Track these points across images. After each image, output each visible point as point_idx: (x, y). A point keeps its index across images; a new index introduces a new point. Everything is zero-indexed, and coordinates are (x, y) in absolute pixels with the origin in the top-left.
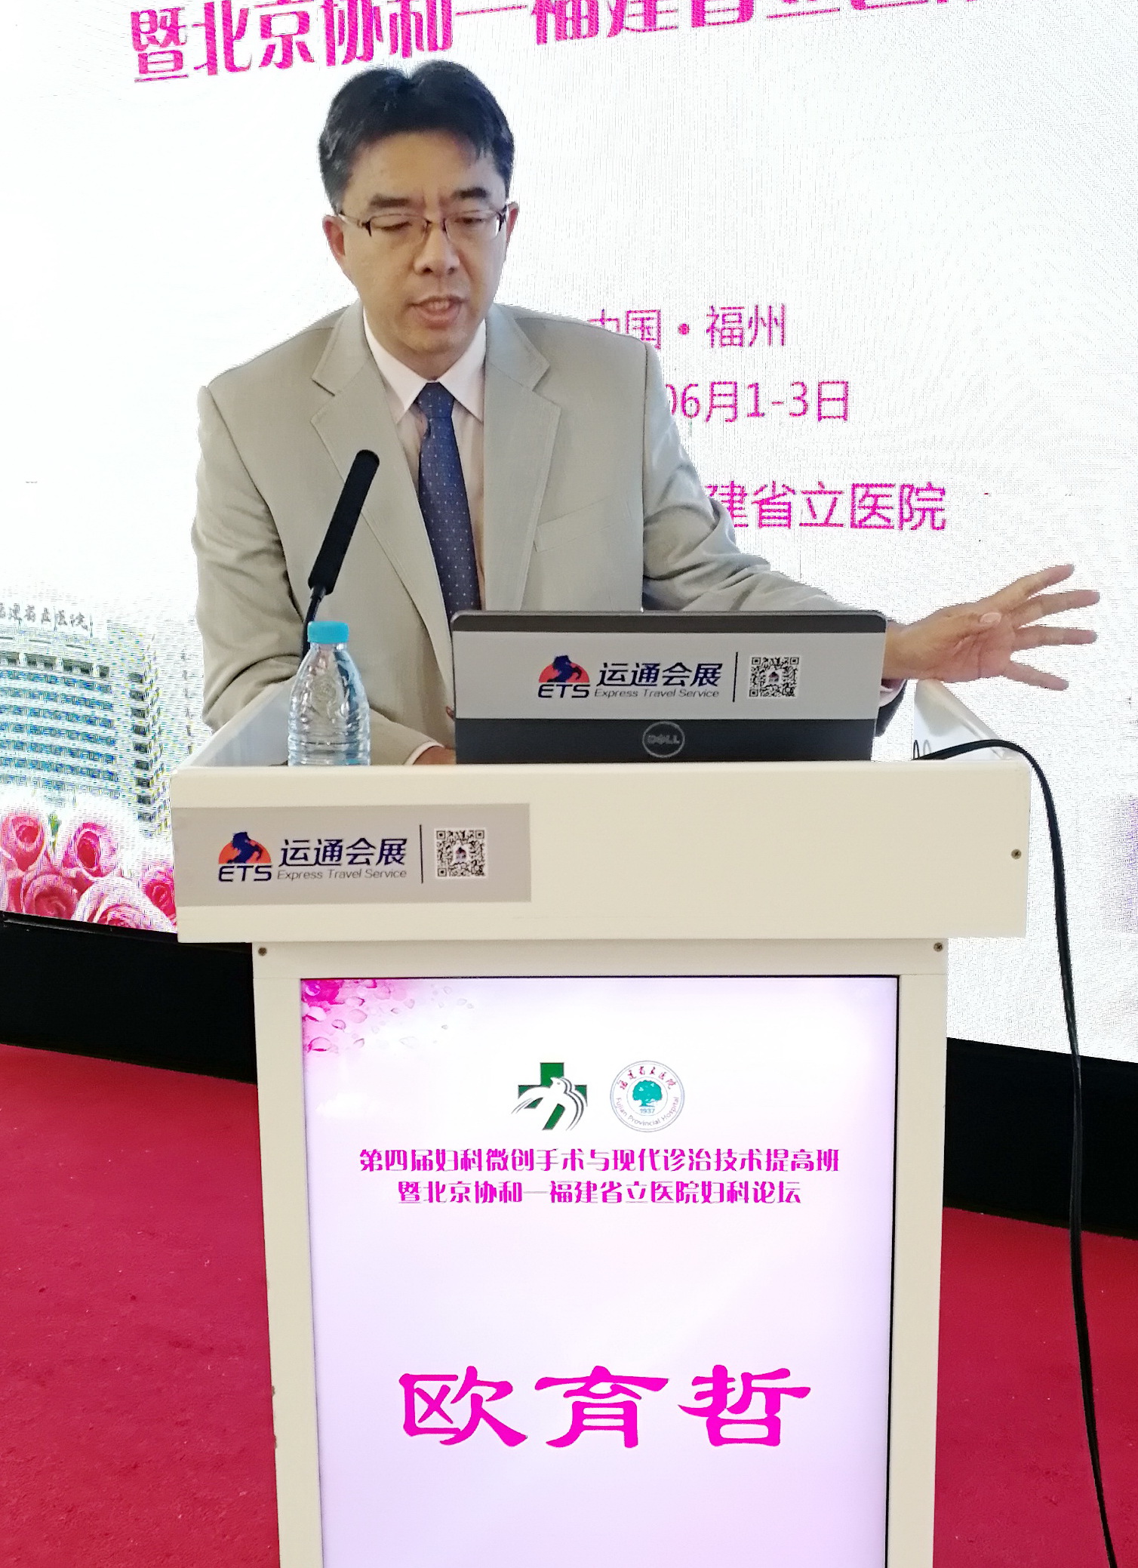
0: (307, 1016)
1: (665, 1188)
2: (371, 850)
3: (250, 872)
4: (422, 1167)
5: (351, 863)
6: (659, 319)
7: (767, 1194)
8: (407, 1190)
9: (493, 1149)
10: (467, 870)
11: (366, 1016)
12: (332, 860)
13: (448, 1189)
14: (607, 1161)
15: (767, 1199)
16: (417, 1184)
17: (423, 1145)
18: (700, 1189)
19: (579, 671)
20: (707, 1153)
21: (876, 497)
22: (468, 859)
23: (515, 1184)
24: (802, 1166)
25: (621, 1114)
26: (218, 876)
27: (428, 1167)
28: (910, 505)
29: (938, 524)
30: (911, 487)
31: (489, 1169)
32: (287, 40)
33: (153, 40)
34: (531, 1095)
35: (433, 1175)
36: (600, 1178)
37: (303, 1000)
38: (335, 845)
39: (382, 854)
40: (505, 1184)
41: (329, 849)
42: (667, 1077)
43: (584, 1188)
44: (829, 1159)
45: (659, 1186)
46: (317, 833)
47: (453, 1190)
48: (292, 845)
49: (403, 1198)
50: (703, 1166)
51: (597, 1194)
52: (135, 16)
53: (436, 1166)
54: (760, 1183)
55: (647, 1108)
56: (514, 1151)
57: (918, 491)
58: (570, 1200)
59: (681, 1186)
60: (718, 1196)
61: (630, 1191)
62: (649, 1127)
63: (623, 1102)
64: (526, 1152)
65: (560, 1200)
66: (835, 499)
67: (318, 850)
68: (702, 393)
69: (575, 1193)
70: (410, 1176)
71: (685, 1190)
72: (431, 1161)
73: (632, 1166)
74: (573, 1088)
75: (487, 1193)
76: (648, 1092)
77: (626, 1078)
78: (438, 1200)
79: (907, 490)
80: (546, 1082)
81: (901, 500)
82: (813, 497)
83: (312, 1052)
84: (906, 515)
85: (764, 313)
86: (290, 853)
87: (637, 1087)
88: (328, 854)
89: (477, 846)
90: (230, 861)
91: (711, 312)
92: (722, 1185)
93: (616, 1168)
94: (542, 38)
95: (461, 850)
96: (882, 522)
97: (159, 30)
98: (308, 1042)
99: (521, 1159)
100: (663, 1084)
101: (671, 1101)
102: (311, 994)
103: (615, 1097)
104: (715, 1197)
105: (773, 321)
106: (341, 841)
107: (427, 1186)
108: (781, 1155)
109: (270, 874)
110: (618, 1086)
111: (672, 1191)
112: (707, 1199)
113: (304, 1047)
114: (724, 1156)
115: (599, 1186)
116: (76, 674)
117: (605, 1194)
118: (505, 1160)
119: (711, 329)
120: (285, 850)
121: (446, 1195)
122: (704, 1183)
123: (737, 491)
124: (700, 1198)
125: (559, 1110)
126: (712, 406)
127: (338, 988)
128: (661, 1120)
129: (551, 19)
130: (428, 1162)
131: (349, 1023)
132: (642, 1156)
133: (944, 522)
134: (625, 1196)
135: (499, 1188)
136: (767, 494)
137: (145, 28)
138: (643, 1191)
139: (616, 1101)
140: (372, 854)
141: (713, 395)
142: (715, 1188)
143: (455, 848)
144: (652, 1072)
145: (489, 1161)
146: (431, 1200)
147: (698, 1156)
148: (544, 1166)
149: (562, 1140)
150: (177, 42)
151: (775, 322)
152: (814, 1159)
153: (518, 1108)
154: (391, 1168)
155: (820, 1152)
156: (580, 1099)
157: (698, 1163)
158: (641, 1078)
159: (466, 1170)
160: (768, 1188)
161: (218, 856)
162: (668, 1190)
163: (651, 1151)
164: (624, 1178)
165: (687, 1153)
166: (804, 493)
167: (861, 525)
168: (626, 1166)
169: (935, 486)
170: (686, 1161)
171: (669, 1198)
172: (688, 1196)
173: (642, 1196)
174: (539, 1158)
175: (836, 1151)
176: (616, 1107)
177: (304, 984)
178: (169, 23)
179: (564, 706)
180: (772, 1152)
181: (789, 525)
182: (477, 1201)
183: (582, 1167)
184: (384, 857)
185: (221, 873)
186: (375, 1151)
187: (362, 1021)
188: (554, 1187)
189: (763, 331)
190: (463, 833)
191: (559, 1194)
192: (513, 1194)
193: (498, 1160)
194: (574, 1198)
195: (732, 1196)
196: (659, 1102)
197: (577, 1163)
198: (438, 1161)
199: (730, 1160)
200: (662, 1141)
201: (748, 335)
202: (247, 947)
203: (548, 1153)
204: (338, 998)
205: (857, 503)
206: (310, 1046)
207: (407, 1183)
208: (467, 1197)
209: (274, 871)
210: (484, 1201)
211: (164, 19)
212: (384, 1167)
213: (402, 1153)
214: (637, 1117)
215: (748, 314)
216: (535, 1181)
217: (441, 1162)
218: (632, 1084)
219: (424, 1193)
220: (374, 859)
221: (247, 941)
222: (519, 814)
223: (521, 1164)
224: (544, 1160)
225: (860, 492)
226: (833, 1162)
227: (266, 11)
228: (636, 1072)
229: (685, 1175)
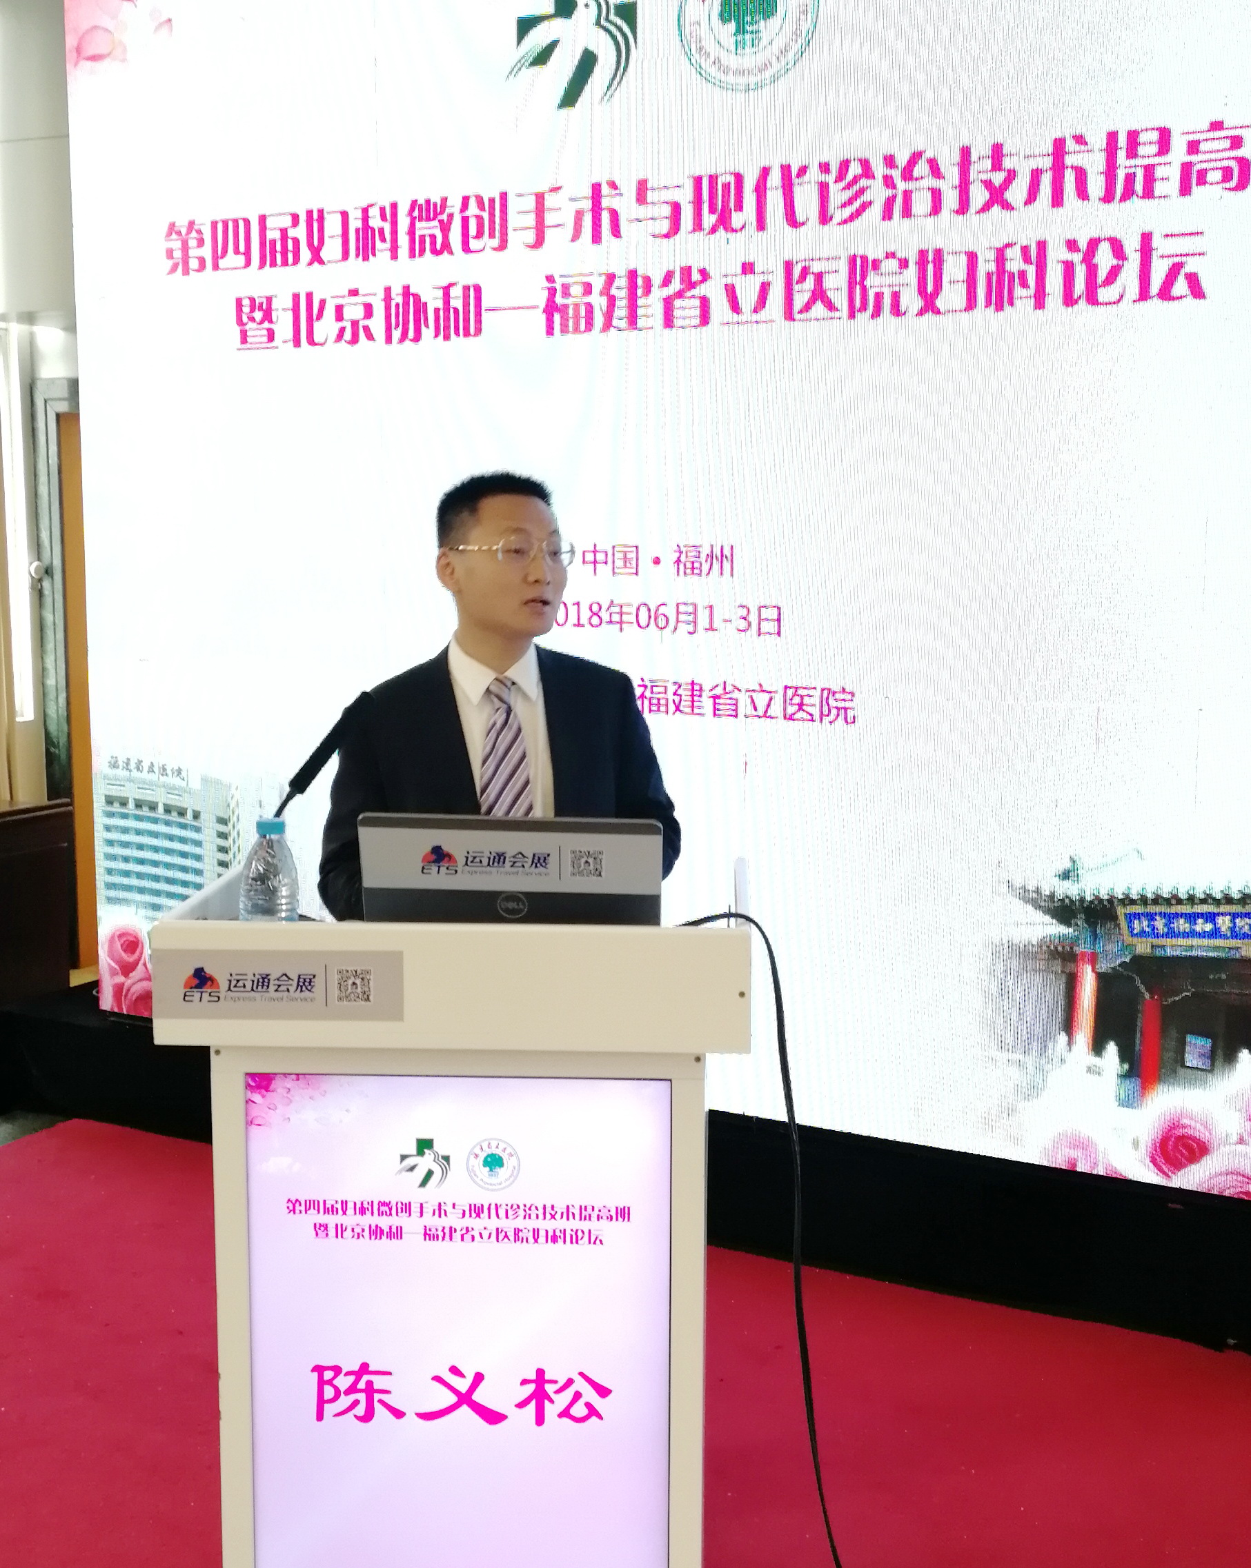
0: (250, 1100)
1: (506, 1233)
2: (290, 982)
3: (205, 996)
4: (330, 1213)
5: (276, 990)
6: (637, 553)
7: (579, 1238)
8: (320, 1229)
9: (382, 1201)
10: (358, 997)
11: (291, 1101)
12: (262, 988)
13: (349, 1230)
14: (464, 1211)
15: (579, 1242)
16: (327, 1225)
17: (332, 1198)
18: (531, 1234)
19: (449, 857)
20: (536, 1208)
21: (802, 697)
22: (359, 990)
23: (397, 1227)
24: (605, 1218)
25: (475, 1178)
26: (183, 997)
27: (335, 1213)
28: (828, 705)
29: (850, 719)
30: (829, 690)
31: (379, 1215)
32: (355, 324)
33: (252, 319)
34: (409, 1162)
35: (338, 1219)
36: (459, 1224)
37: (246, 1088)
38: (265, 978)
39: (298, 985)
40: (390, 1228)
41: (261, 980)
42: (508, 1151)
43: (447, 1231)
44: (623, 1213)
45: (502, 1231)
46: (252, 970)
47: (353, 1230)
48: (235, 977)
49: (317, 1234)
50: (534, 1216)
51: (457, 1236)
52: (239, 302)
53: (340, 1212)
54: (575, 1230)
55: (493, 1173)
56: (397, 1203)
57: (834, 693)
58: (438, 1239)
59: (517, 1231)
60: (544, 1239)
61: (481, 1234)
62: (494, 1187)
63: (476, 1168)
64: (406, 1204)
65: (430, 1240)
66: (771, 699)
67: (253, 981)
68: (670, 611)
69: (441, 1234)
70: (322, 1218)
71: (520, 1234)
72: (337, 1209)
73: (482, 1215)
74: (440, 1157)
75: (377, 1232)
76: (493, 1162)
77: (477, 1151)
78: (342, 1237)
79: (826, 693)
80: (420, 1153)
81: (822, 701)
82: (754, 695)
83: (253, 1126)
84: (826, 711)
85: (717, 552)
86: (234, 983)
87: (485, 1159)
88: (260, 984)
89: (366, 980)
90: (191, 988)
91: (676, 548)
92: (547, 1232)
93: (471, 1216)
94: (550, 331)
95: (354, 984)
96: (809, 717)
97: (257, 310)
98: (250, 1119)
99: (402, 1208)
100: (505, 1156)
101: (511, 1168)
102: (253, 1084)
103: (471, 1164)
104: (542, 1239)
105: (724, 558)
106: (267, 975)
107: (335, 1226)
108: (589, 1209)
109: (219, 998)
110: (472, 1157)
111: (512, 1237)
112: (536, 1241)
113: (247, 1123)
114: (548, 1210)
115: (458, 1229)
116: (174, 817)
117: (462, 1236)
118: (390, 1209)
119: (678, 561)
120: (230, 981)
121: (348, 1234)
122: (534, 1230)
123: (696, 687)
124: (531, 1240)
125: (430, 1174)
126: (678, 621)
127: (272, 1080)
128: (503, 1182)
129: (557, 318)
130: (335, 1209)
131: (279, 1106)
132: (489, 1209)
133: (854, 717)
134: (477, 1237)
135: (386, 1230)
136: (719, 691)
137: (246, 309)
138: (490, 1234)
139: (471, 1168)
140: (291, 985)
141: (678, 613)
142: (542, 1233)
143: (350, 982)
144: (497, 1147)
145: (379, 1209)
146: (337, 1236)
147: (530, 1209)
148: (419, 1215)
149: (431, 1196)
150: (271, 321)
151: (722, 558)
152: (613, 1213)
153: (400, 1171)
154: (308, 1212)
155: (617, 1208)
156: (443, 1164)
157: (530, 1215)
158: (489, 1151)
159: (362, 1215)
160: (580, 1234)
161: (183, 986)
162: (508, 1234)
163: (496, 1205)
164: (476, 1224)
165: (522, 1207)
166: (747, 691)
167: (791, 718)
168: (478, 1215)
169: (848, 690)
170: (521, 1213)
171: (509, 1239)
172: (522, 1239)
173: (489, 1237)
174: (415, 1209)
175: (629, 1208)
176: (471, 1173)
177: (247, 1077)
178: (264, 307)
179: (439, 880)
180: (583, 1208)
181: (736, 716)
182: (370, 1238)
183: (446, 1215)
184: (299, 987)
185: (185, 995)
186: (297, 1200)
187: (288, 1105)
188: (425, 1230)
189: (716, 566)
190: (356, 972)
191: (429, 1235)
192: (396, 1234)
193: (386, 1209)
194: (440, 1238)
195: (554, 1239)
196: (502, 1169)
197: (443, 1212)
198: (342, 1209)
199: (553, 1213)
200: (504, 1198)
201: (705, 567)
202: (207, 1049)
203: (421, 1205)
204: (272, 1088)
205: (788, 701)
206: (251, 1122)
207: (320, 1224)
208: (363, 1236)
209: (222, 995)
210: (376, 1238)
211: (261, 304)
212: (303, 1212)
213: (316, 1203)
214: (489, 1181)
215: (705, 551)
216: (412, 1225)
217: (344, 1209)
218: (482, 1156)
219: (332, 1232)
220: (292, 989)
221: (207, 1045)
222: (394, 960)
223: (402, 1211)
224: (419, 1210)
225: (790, 692)
226: (626, 1215)
227: (340, 301)
228: (485, 1146)
229: (519, 1223)
